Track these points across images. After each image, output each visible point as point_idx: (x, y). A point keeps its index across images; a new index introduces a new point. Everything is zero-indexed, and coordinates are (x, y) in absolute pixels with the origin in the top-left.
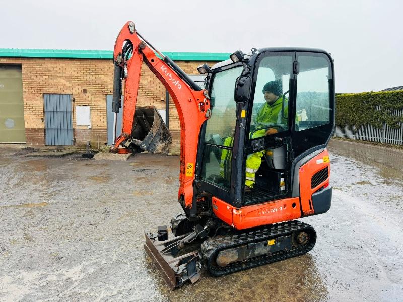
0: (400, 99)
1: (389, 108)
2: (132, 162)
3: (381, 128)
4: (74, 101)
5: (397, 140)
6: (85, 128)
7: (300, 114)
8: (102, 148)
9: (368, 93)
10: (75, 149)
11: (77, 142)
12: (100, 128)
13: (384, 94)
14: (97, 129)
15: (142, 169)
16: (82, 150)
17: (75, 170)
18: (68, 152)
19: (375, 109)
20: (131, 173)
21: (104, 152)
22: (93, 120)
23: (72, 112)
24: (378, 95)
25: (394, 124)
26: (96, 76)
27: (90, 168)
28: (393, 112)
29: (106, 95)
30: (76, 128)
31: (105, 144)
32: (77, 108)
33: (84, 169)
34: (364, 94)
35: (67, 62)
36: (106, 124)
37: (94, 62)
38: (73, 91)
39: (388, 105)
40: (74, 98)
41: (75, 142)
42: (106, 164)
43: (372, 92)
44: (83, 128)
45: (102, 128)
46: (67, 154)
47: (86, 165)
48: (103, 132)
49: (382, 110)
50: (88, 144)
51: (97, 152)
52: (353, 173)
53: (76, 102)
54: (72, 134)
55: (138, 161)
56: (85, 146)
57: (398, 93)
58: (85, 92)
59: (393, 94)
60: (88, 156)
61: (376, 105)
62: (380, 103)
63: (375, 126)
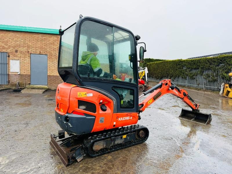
0: (195, 64)
1: (190, 68)
2: (45, 95)
3: (185, 79)
4: (9, 57)
5: (193, 85)
6: (16, 74)
7: (144, 70)
8: (27, 86)
10: (8, 87)
11: (11, 82)
12: (26, 74)
13: (187, 61)
14: (24, 75)
15: (51, 99)
16: (14, 88)
17: (8, 99)
18: (4, 88)
19: (182, 68)
20: (44, 101)
21: (28, 89)
22: (21, 69)
23: (7, 64)
24: (184, 61)
25: (192, 77)
26: (24, 42)
27: (18, 98)
28: (191, 70)
29: (30, 54)
30: (10, 73)
31: (29, 84)
32: (11, 61)
33: (14, 99)
34: (178, 61)
35: (5, 32)
36: (30, 72)
37: (23, 34)
38: (9, 51)
39: (189, 66)
40: (9, 55)
41: (9, 82)
42: (29, 96)
43: (181, 60)
44: (14, 73)
45: (27, 74)
46: (3, 90)
47: (16, 96)
48: (28, 76)
49: (186, 69)
50: (17, 84)
51: (24, 89)
52: (171, 101)
53: (10, 58)
54: (7, 77)
55: (50, 94)
56: (16, 85)
57: (194, 60)
58: (16, 51)
59: (192, 61)
60: (18, 91)
61: (183, 66)
63: (182, 77)
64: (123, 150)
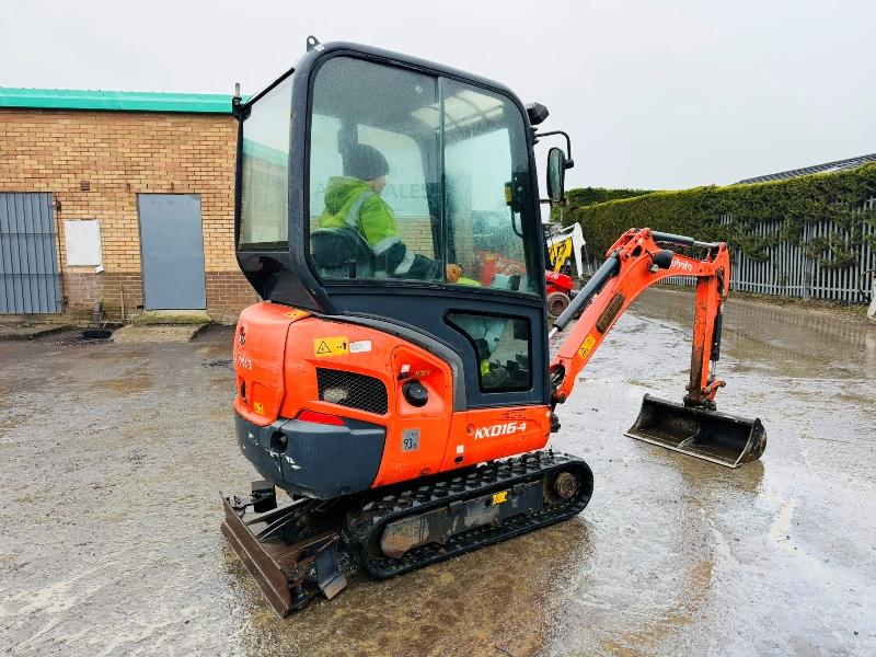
0: (767, 200)
1: (746, 219)
2: (201, 347)
3: (732, 260)
4: (59, 208)
5: (763, 285)
6: (89, 271)
7: (570, 235)
8: (132, 316)
9: (705, 189)
10: (67, 320)
11: (72, 303)
12: (125, 270)
13: (735, 191)
14: (118, 274)
15: (224, 359)
16: (84, 324)
17: (66, 367)
18: (50, 327)
19: (718, 221)
20: (197, 370)
21: (136, 325)
22: (108, 252)
23: (55, 236)
24: (724, 193)
25: (757, 252)
26: (111, 150)
27: (102, 362)
28: (753, 227)
29: (137, 194)
30: (68, 271)
31: (139, 307)
32: (67, 224)
33: (89, 367)
34: (700, 192)
35: (39, 117)
36: (139, 261)
37: (104, 119)
38: (56, 186)
39: (745, 212)
40: (59, 203)
41: (65, 303)
42: (142, 351)
43: (713, 187)
44: (83, 271)
45: (130, 270)
46: (46, 333)
47: (92, 356)
48: (133, 279)
49: (734, 224)
50: (97, 309)
51: (121, 326)
52: (675, 352)
53: (63, 212)
54: (59, 286)
55: (217, 343)
56: (90, 312)
57: (762, 187)
58: (85, 187)
59: (755, 191)
60: (99, 334)
61: (721, 213)
62: (729, 208)
64: (496, 549)
